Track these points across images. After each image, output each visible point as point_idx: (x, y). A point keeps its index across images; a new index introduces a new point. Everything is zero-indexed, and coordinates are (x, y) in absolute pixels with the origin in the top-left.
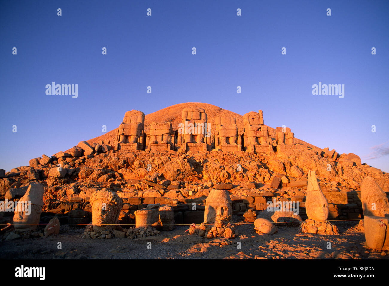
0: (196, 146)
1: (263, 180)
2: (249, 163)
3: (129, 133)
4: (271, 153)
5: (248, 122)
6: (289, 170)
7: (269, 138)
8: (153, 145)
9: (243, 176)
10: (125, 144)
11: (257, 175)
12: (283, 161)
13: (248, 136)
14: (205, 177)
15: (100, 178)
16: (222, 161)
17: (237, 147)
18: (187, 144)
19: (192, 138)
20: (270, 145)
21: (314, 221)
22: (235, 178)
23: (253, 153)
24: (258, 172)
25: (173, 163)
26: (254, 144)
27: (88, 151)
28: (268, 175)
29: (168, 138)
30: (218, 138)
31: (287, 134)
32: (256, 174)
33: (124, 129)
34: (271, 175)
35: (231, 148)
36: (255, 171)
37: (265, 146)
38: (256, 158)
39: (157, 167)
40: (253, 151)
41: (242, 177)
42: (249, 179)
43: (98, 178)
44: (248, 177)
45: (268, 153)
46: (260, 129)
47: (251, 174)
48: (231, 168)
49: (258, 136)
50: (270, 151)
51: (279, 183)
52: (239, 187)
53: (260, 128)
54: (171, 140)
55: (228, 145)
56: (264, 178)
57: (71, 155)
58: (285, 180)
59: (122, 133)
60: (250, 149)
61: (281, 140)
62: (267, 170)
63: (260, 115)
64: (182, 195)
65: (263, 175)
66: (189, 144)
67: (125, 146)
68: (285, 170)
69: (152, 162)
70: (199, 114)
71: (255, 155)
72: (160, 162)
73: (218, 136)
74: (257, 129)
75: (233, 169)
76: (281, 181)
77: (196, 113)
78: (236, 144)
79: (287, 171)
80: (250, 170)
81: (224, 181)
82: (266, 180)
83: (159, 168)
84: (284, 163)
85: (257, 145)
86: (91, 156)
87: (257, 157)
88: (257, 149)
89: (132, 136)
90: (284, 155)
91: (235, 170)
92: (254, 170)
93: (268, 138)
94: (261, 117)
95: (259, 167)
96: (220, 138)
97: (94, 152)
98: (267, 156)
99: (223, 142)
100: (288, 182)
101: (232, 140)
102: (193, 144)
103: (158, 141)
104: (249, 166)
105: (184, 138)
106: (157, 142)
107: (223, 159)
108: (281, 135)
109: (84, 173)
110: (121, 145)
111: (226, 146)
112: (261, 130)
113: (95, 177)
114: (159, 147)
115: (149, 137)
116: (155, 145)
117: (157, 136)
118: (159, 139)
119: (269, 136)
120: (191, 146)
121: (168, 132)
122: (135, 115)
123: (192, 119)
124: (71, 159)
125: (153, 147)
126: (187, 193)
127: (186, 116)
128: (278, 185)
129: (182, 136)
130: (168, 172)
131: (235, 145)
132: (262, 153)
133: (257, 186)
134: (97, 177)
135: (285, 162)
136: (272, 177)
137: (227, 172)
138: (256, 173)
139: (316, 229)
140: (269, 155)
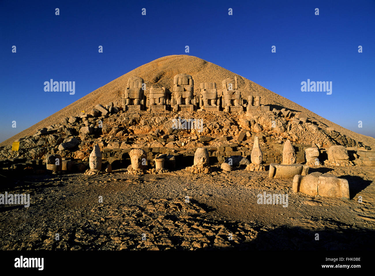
0: (185, 107)
1: (234, 134)
2: (225, 121)
3: (133, 97)
4: (241, 112)
5: (226, 87)
6: (253, 127)
7: (241, 100)
8: (152, 106)
9: (220, 131)
10: (131, 106)
11: (230, 130)
12: (249, 120)
13: (225, 99)
14: (193, 132)
15: (117, 134)
16: (205, 120)
17: (216, 107)
18: (178, 106)
19: (182, 100)
20: (241, 106)
21: (254, 165)
22: (214, 132)
23: (228, 113)
24: (231, 128)
25: (170, 122)
26: (229, 105)
27: (104, 112)
28: (237, 130)
29: (164, 101)
30: (202, 100)
31: (255, 97)
33: (129, 94)
34: (239, 130)
35: (212, 108)
36: (228, 127)
37: (237, 107)
38: (230, 116)
39: (158, 125)
40: (228, 111)
41: (218, 132)
43: (116, 133)
44: (223, 132)
45: (239, 113)
46: (235, 93)
47: (225, 129)
48: (211, 126)
49: (233, 98)
50: (241, 111)
51: (244, 136)
52: (216, 140)
53: (235, 92)
54: (166, 102)
55: (210, 106)
56: (234, 133)
57: (91, 116)
58: (248, 134)
59: (128, 97)
60: (226, 110)
61: (250, 102)
62: (236, 127)
63: (236, 81)
64: (177, 145)
65: (234, 130)
66: (180, 106)
67: (131, 107)
68: (250, 126)
69: (154, 121)
70: (187, 80)
71: (229, 114)
72: (160, 121)
73: (202, 99)
74: (232, 93)
75: (213, 126)
76: (246, 135)
77: (185, 79)
78: (215, 105)
79: (252, 127)
80: (225, 127)
81: (206, 134)
82: (235, 134)
83: (159, 125)
84: (250, 121)
85: (232, 106)
86: (107, 116)
87: (231, 115)
88: (231, 109)
89: (135, 99)
90: (250, 115)
91: (213, 127)
92: (227, 127)
93: (240, 100)
94: (237, 82)
95: (231, 124)
96: (204, 100)
97: (108, 113)
98: (238, 115)
99: (206, 103)
100: (250, 136)
101: (212, 102)
102: (183, 106)
103: (156, 103)
104: (224, 124)
105: (176, 100)
106: (155, 104)
107: (206, 118)
108: (250, 98)
109: (106, 130)
110: (128, 106)
111: (208, 107)
112: (235, 94)
113: (114, 133)
114: (157, 108)
115: (149, 99)
116: (154, 106)
117: (155, 99)
118: (157, 102)
119: (241, 99)
121: (164, 96)
122: (136, 81)
123: (182, 84)
124: (92, 119)
125: (152, 107)
126: (181, 144)
127: (177, 82)
128: (243, 138)
129: (174, 99)
130: (166, 128)
131: (215, 106)
132: (235, 113)
133: (229, 139)
136: (240, 132)
137: (208, 128)
138: (229, 129)
139: (254, 169)
140: (240, 114)
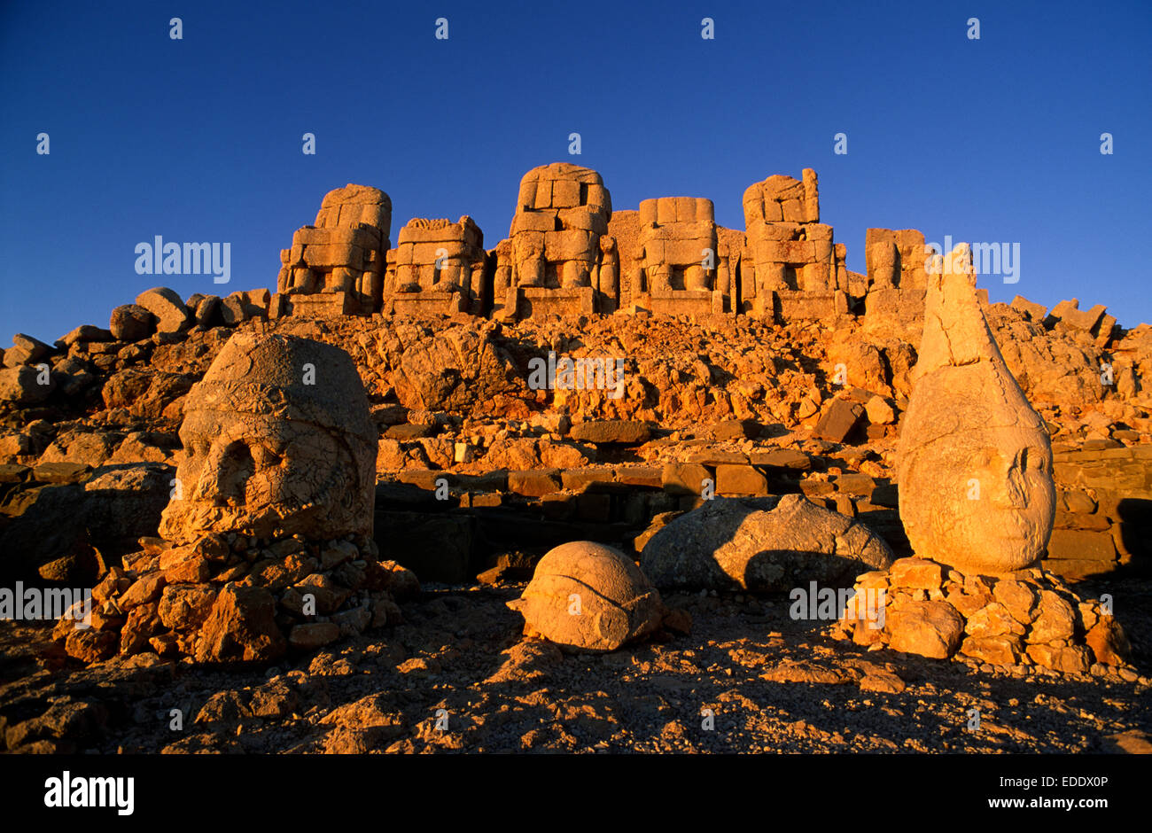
0: (554, 299)
1: (792, 415)
2: (745, 351)
3: (324, 258)
4: (839, 319)
5: (761, 213)
6: (906, 378)
7: (837, 267)
8: (401, 297)
9: (709, 399)
10: (306, 298)
11: (768, 394)
12: (881, 345)
13: (754, 262)
14: (559, 400)
15: (170, 405)
16: (636, 345)
17: (708, 300)
18: (520, 292)
19: (547, 272)
20: (837, 293)
22: (676, 404)
23: (770, 323)
24: (775, 382)
26: (774, 289)
27: (171, 319)
28: (814, 393)
29: (459, 273)
30: (643, 271)
31: (910, 252)
32: (763, 392)
33: (305, 246)
34: (825, 395)
35: (688, 304)
36: (762, 379)
37: (817, 295)
38: (779, 337)
39: (384, 365)
40: (771, 313)
41: (702, 400)
42: (732, 409)
43: (164, 404)
44: (729, 402)
45: (828, 321)
46: (802, 236)
47: (741, 390)
48: (663, 367)
49: (794, 258)
50: (837, 314)
51: (853, 420)
52: (675, 437)
53: (803, 231)
54: (468, 282)
55: (676, 293)
56: (795, 407)
57: (108, 332)
58: (878, 412)
59: (298, 259)
60: (760, 309)
61: (882, 275)
62: (811, 378)
63: (807, 187)
65: (793, 395)
66: (528, 293)
67: (307, 302)
68: (888, 377)
70: (578, 187)
71: (777, 328)
73: (643, 264)
74: (790, 236)
75: (670, 368)
76: (864, 414)
77: (568, 186)
78: (706, 290)
79: (898, 381)
80: (744, 377)
81: (630, 414)
82: (802, 412)
83: (388, 368)
84: (885, 349)
85: (788, 293)
86: (181, 336)
87: (781, 334)
88: (785, 305)
89: (335, 271)
90: (887, 321)
91: (674, 374)
92: (756, 377)
93: (833, 267)
94: (812, 193)
95: (780, 365)
96: (650, 272)
97: (191, 321)
98: (824, 331)
99: (658, 282)
100: (891, 419)
101: (692, 278)
102: (542, 293)
103: (420, 284)
104: (741, 363)
105: (517, 273)
106: (415, 288)
107: (641, 337)
108: (883, 253)
109: (118, 389)
110: (293, 299)
111: (668, 296)
112: (805, 239)
113: (153, 402)
114: (423, 304)
115: (392, 271)
116: (408, 296)
117: (418, 266)
118: (426, 280)
119: (837, 260)
120: (538, 299)
121: (458, 251)
122: (354, 200)
123: (551, 207)
124: (101, 347)
125: (401, 303)
127: (531, 198)
128: (849, 427)
129: (510, 267)
130: (412, 378)
131: (702, 294)
132: (806, 323)
133: (754, 431)
134: (158, 402)
135: (889, 345)
136: (829, 402)
137: (643, 381)
138: (766, 387)
140: (831, 329)
